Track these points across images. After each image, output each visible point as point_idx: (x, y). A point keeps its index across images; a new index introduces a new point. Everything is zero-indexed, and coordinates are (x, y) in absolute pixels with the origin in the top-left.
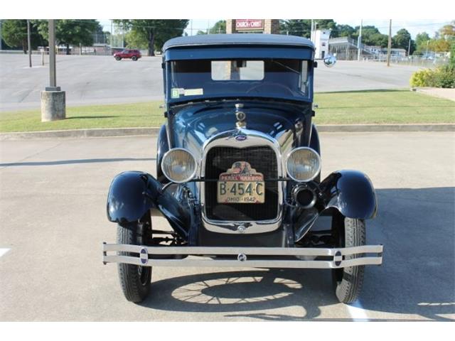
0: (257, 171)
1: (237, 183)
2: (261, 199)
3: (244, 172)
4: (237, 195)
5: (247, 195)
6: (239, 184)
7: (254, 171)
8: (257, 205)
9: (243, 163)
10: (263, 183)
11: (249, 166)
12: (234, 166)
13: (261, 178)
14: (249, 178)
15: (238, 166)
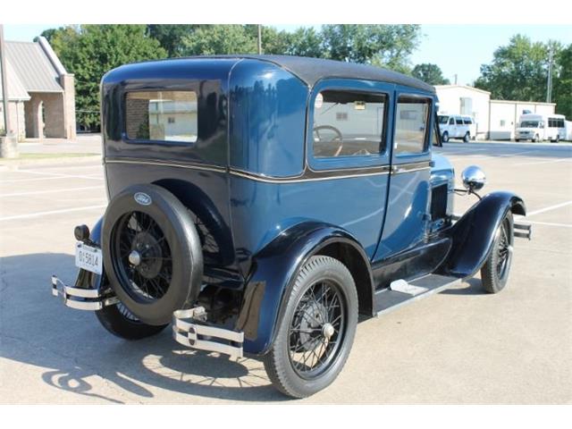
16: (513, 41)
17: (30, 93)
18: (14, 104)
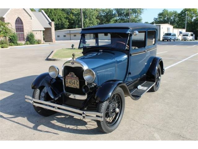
0: (77, 76)
1: (71, 80)
2: (78, 87)
3: (73, 76)
4: (71, 85)
5: (74, 85)
6: (72, 81)
7: (75, 76)
8: (76, 89)
9: (72, 73)
10: (78, 81)
11: (74, 74)
12: (69, 74)
13: (78, 79)
14: (74, 79)
15: (71, 73)
16: (163, 11)
17: (45, 28)
18: (40, 31)
